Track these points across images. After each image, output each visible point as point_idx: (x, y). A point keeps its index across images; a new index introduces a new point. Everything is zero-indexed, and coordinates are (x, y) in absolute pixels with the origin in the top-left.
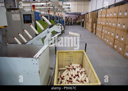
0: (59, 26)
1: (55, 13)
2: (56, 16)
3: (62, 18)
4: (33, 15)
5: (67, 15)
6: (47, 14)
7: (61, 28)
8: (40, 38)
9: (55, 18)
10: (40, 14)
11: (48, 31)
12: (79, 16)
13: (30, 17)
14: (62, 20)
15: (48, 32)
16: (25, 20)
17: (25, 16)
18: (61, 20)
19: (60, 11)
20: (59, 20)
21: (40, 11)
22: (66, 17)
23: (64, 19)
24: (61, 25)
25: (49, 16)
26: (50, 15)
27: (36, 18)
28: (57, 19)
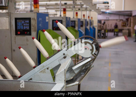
0: (88, 44)
1: (77, 13)
2: (79, 19)
3: (91, 23)
4: (34, 19)
5: (101, 17)
6: (61, 16)
7: (91, 50)
8: (48, 69)
9: (76, 23)
10: (47, 17)
11: (64, 54)
12: (127, 17)
13: (27, 23)
14: (92, 27)
15: (64, 56)
16: (18, 28)
17: (18, 21)
18: (88, 27)
19: (86, 9)
20: (84, 27)
21: (47, 9)
22: (100, 21)
23: (95, 24)
24: (91, 42)
25: (64, 20)
26: (67, 18)
27: (40, 25)
28: (82, 26)
